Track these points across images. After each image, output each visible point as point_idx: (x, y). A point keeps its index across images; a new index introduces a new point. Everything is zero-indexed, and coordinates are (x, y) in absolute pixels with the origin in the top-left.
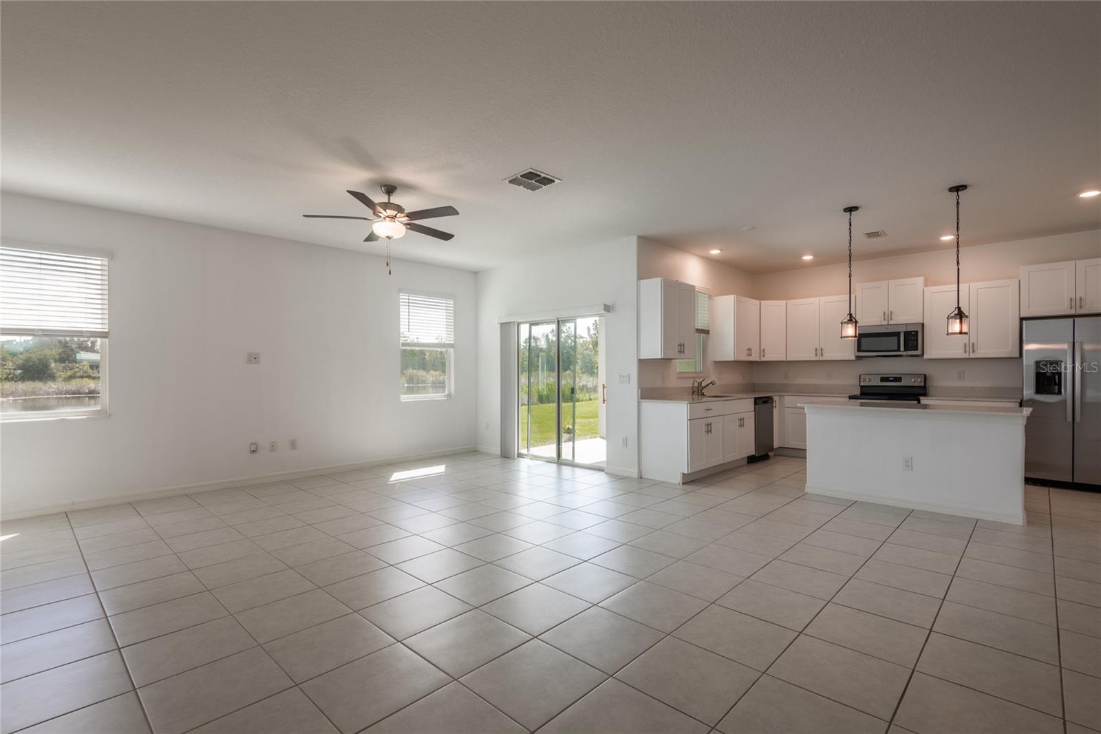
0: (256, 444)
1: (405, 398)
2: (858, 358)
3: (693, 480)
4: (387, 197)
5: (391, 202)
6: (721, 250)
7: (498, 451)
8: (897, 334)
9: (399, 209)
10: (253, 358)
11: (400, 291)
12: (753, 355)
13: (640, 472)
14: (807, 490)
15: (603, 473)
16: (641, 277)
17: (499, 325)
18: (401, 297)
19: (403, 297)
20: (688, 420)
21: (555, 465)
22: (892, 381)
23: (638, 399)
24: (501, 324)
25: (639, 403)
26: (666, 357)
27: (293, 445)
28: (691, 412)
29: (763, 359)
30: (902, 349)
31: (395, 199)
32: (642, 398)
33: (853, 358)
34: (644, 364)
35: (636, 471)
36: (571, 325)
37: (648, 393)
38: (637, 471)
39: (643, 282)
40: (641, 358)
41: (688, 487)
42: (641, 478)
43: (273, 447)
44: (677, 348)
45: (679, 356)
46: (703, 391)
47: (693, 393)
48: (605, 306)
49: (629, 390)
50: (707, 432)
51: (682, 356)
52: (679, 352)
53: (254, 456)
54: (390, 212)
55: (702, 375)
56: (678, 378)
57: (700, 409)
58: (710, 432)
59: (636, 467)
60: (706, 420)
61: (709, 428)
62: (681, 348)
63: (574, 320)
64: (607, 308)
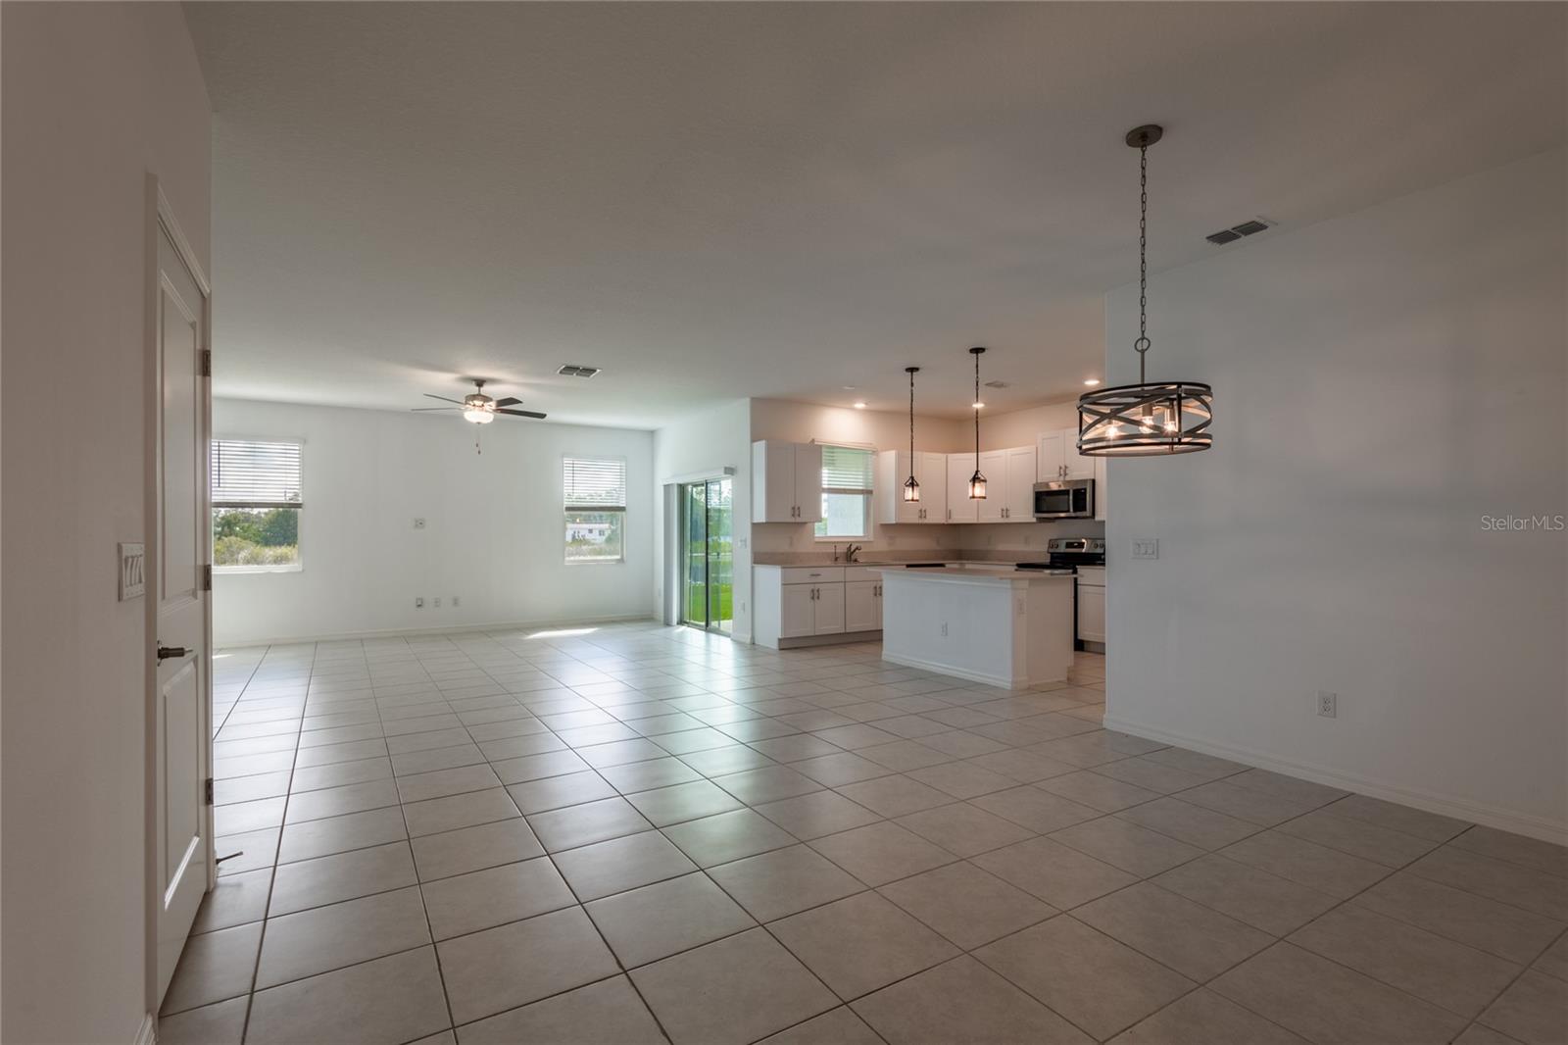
0: (422, 600)
2: (1040, 520)
3: (790, 645)
4: (477, 388)
6: (866, 404)
7: (662, 619)
8: (1066, 492)
9: (486, 399)
10: (420, 524)
11: (563, 455)
12: (928, 517)
13: (753, 638)
14: (883, 658)
15: (729, 639)
16: (753, 440)
19: (566, 461)
20: (781, 583)
21: (704, 633)
22: (1075, 547)
23: (752, 563)
24: (664, 486)
25: (752, 568)
26: (770, 521)
27: (456, 602)
28: (784, 577)
29: (950, 522)
30: (1071, 510)
31: (486, 390)
32: (755, 563)
33: (1034, 520)
34: (755, 526)
36: (717, 487)
37: (760, 558)
38: (750, 636)
39: (755, 444)
40: (755, 521)
41: (790, 655)
42: (754, 643)
43: (437, 603)
44: (789, 512)
45: (793, 520)
46: (853, 557)
47: (836, 559)
48: (726, 468)
49: (745, 554)
50: (813, 598)
51: (798, 520)
52: (793, 515)
53: (419, 609)
54: (477, 403)
55: (866, 539)
56: (817, 543)
57: (802, 575)
58: (818, 598)
59: (750, 632)
60: (812, 587)
61: (815, 595)
62: (796, 511)
63: (718, 482)
64: (730, 471)
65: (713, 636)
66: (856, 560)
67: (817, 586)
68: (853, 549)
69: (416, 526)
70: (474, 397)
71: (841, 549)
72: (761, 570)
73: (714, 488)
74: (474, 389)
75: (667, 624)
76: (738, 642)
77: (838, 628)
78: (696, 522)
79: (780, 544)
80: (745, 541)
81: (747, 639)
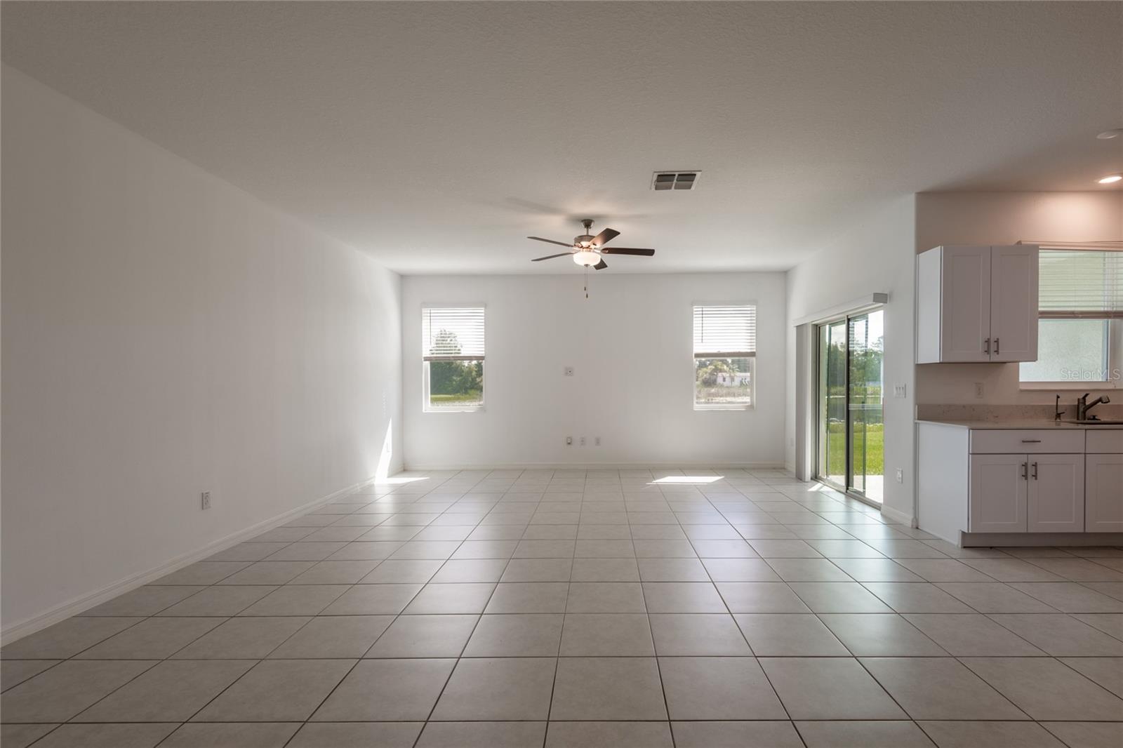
0: (571, 438)
1: (699, 406)
3: (977, 543)
4: (586, 229)
5: (590, 234)
9: (593, 239)
10: (569, 372)
11: (693, 304)
13: (916, 519)
15: (879, 515)
16: (921, 247)
17: (795, 328)
18: (695, 309)
19: (696, 309)
20: (969, 453)
21: (844, 497)
23: (915, 419)
24: (797, 327)
25: (916, 425)
26: (946, 361)
27: (598, 442)
28: (974, 442)
32: (919, 419)
34: (922, 369)
35: (911, 517)
36: (863, 324)
37: (927, 412)
39: (921, 255)
40: (920, 362)
41: (969, 553)
42: (917, 528)
43: (583, 441)
44: (981, 346)
45: (986, 358)
46: (1090, 413)
47: (1058, 415)
48: (875, 294)
49: (907, 407)
50: (1026, 476)
51: (995, 358)
52: (987, 352)
53: (569, 446)
54: (584, 244)
55: (1111, 387)
56: (1022, 391)
57: (1008, 440)
58: (1035, 476)
59: (911, 511)
60: (1023, 459)
61: (1029, 472)
62: (991, 345)
63: (864, 316)
64: (881, 298)
65: (856, 505)
66: (1094, 418)
67: (1032, 459)
68: (1089, 401)
69: (567, 373)
70: (581, 238)
71: (1068, 401)
72: (931, 430)
73: (859, 326)
74: (583, 232)
75: (800, 477)
76: (890, 523)
77: (1072, 524)
78: (835, 364)
79: (962, 393)
80: (905, 388)
81: (907, 519)
